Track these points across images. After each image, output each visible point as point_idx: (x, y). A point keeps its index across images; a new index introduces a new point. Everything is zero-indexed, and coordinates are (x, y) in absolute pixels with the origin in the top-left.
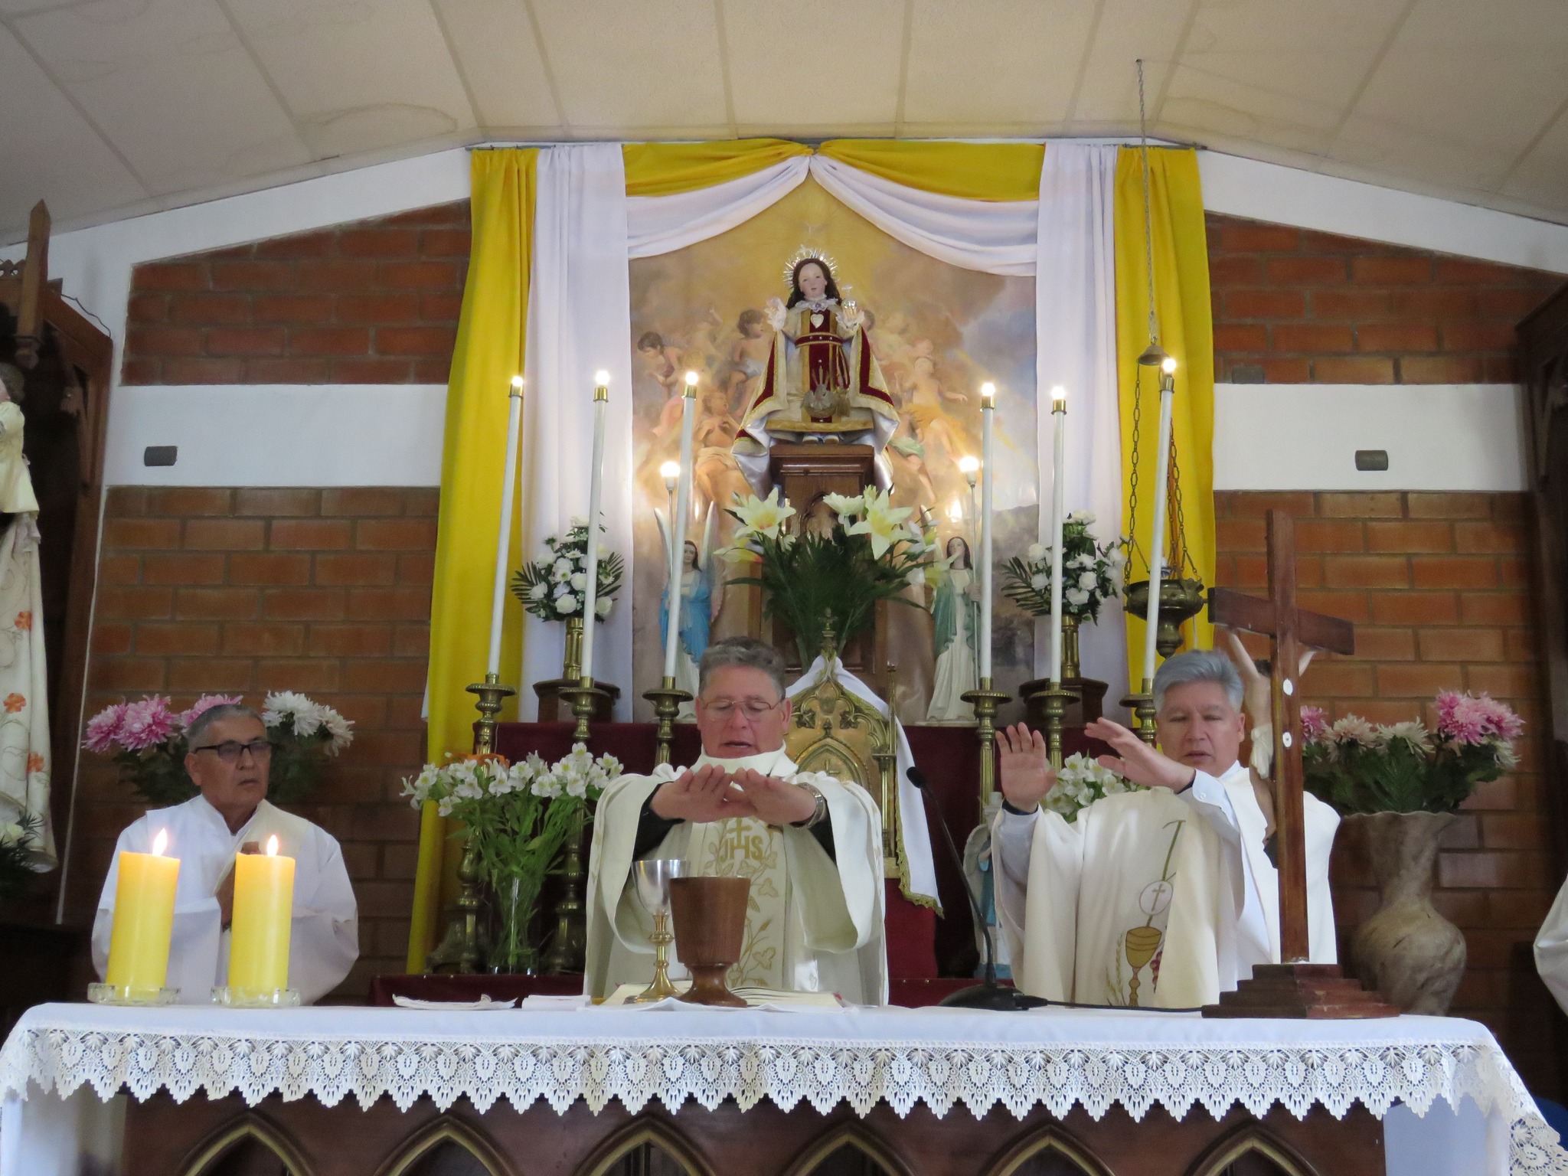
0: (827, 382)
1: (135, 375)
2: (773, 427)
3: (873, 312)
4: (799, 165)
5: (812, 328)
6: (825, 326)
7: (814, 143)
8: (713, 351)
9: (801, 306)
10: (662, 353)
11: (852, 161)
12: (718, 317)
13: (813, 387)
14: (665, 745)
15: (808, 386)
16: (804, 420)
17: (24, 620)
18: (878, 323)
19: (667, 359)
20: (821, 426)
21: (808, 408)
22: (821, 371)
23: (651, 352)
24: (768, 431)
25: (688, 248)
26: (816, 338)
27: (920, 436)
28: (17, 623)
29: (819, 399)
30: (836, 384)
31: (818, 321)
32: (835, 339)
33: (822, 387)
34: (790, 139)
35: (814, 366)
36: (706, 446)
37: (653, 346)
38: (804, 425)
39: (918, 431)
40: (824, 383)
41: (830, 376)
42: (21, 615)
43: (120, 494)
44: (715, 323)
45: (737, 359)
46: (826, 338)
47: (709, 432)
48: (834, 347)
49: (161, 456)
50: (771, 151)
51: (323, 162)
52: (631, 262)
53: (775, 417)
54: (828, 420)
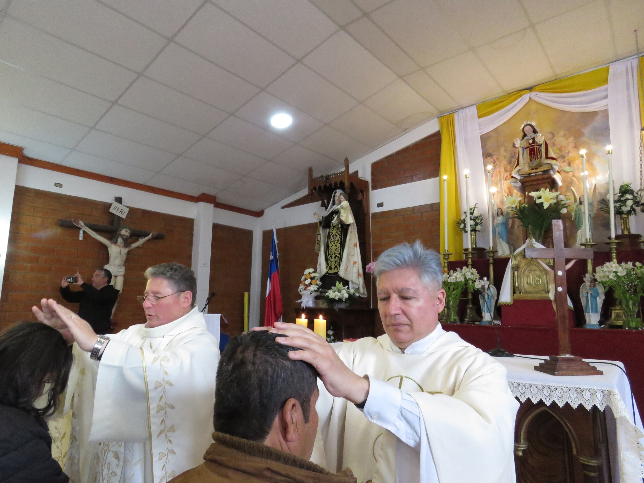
0: (535, 158)
1: (374, 188)
2: (520, 174)
3: (553, 132)
4: (526, 97)
5: (529, 144)
6: (534, 142)
7: (530, 89)
8: (506, 154)
9: (526, 138)
10: (492, 158)
11: (543, 91)
12: (506, 145)
13: (531, 160)
14: (491, 265)
15: (529, 160)
16: (529, 170)
17: (355, 245)
18: (556, 135)
19: (493, 159)
20: (535, 171)
21: (529, 166)
22: (533, 155)
23: (489, 158)
24: (519, 175)
25: (496, 128)
26: (530, 146)
27: (572, 166)
28: (354, 246)
29: (533, 163)
30: (538, 158)
31: (531, 141)
32: (537, 145)
33: (533, 160)
34: (524, 90)
35: (530, 154)
36: (506, 180)
37: (489, 156)
38: (529, 171)
39: (571, 165)
40: (534, 158)
41: (536, 156)
42: (354, 244)
43: (374, 215)
44: (506, 147)
45: (513, 155)
46: (534, 146)
47: (506, 177)
48: (537, 148)
49: (380, 205)
50: (519, 94)
51: (406, 130)
52: (481, 136)
53: (521, 171)
54: (537, 169)
